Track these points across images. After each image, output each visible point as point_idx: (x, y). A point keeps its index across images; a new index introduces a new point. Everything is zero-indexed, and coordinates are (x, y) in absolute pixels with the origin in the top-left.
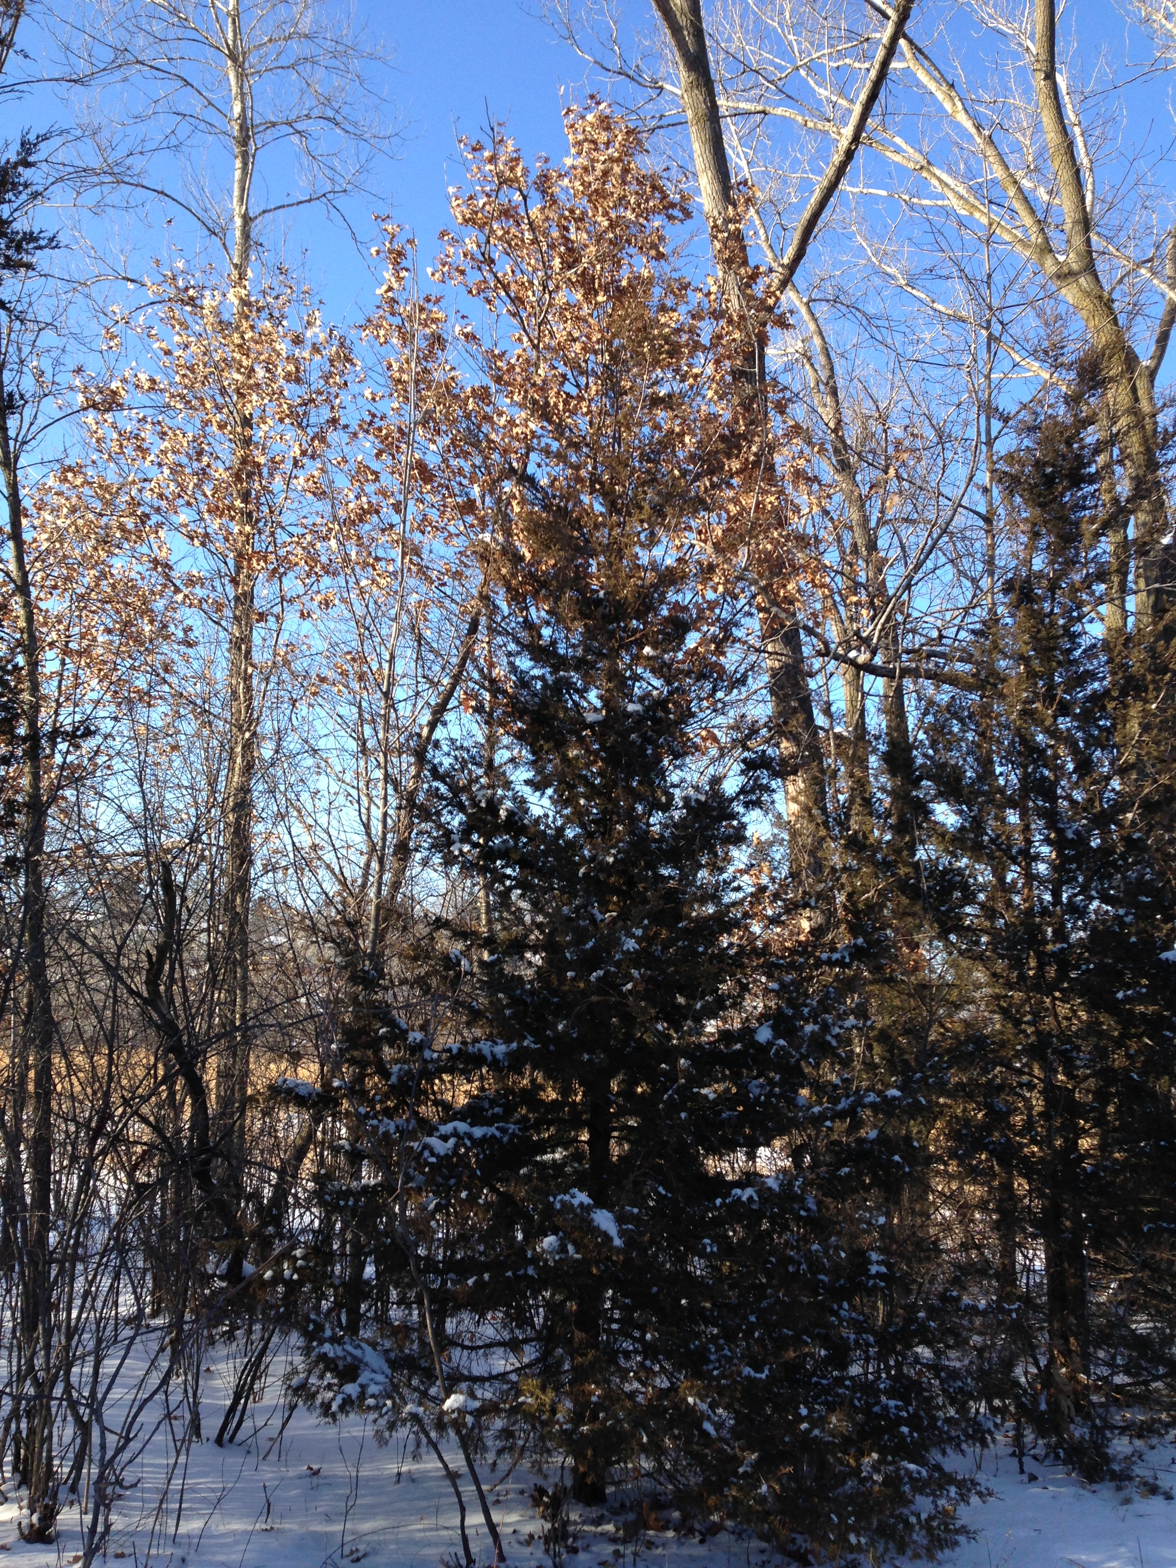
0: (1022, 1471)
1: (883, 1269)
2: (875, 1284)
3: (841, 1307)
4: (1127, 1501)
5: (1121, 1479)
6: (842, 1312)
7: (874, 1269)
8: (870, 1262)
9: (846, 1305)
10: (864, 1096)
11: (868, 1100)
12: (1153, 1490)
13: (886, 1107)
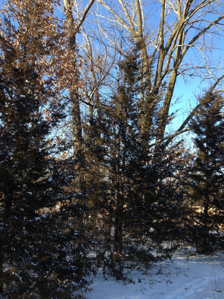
0: (104, 277)
1: (77, 234)
2: (74, 238)
3: (66, 243)
4: (125, 284)
5: (124, 279)
6: (66, 244)
7: (75, 234)
8: (75, 233)
9: (67, 243)
10: (73, 194)
11: (74, 195)
12: (131, 281)
13: (78, 197)
